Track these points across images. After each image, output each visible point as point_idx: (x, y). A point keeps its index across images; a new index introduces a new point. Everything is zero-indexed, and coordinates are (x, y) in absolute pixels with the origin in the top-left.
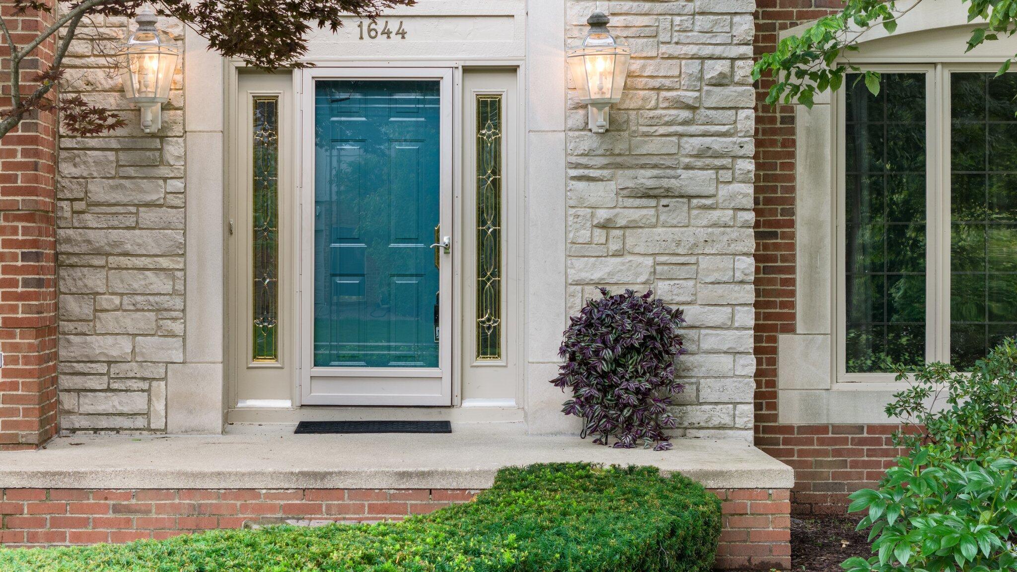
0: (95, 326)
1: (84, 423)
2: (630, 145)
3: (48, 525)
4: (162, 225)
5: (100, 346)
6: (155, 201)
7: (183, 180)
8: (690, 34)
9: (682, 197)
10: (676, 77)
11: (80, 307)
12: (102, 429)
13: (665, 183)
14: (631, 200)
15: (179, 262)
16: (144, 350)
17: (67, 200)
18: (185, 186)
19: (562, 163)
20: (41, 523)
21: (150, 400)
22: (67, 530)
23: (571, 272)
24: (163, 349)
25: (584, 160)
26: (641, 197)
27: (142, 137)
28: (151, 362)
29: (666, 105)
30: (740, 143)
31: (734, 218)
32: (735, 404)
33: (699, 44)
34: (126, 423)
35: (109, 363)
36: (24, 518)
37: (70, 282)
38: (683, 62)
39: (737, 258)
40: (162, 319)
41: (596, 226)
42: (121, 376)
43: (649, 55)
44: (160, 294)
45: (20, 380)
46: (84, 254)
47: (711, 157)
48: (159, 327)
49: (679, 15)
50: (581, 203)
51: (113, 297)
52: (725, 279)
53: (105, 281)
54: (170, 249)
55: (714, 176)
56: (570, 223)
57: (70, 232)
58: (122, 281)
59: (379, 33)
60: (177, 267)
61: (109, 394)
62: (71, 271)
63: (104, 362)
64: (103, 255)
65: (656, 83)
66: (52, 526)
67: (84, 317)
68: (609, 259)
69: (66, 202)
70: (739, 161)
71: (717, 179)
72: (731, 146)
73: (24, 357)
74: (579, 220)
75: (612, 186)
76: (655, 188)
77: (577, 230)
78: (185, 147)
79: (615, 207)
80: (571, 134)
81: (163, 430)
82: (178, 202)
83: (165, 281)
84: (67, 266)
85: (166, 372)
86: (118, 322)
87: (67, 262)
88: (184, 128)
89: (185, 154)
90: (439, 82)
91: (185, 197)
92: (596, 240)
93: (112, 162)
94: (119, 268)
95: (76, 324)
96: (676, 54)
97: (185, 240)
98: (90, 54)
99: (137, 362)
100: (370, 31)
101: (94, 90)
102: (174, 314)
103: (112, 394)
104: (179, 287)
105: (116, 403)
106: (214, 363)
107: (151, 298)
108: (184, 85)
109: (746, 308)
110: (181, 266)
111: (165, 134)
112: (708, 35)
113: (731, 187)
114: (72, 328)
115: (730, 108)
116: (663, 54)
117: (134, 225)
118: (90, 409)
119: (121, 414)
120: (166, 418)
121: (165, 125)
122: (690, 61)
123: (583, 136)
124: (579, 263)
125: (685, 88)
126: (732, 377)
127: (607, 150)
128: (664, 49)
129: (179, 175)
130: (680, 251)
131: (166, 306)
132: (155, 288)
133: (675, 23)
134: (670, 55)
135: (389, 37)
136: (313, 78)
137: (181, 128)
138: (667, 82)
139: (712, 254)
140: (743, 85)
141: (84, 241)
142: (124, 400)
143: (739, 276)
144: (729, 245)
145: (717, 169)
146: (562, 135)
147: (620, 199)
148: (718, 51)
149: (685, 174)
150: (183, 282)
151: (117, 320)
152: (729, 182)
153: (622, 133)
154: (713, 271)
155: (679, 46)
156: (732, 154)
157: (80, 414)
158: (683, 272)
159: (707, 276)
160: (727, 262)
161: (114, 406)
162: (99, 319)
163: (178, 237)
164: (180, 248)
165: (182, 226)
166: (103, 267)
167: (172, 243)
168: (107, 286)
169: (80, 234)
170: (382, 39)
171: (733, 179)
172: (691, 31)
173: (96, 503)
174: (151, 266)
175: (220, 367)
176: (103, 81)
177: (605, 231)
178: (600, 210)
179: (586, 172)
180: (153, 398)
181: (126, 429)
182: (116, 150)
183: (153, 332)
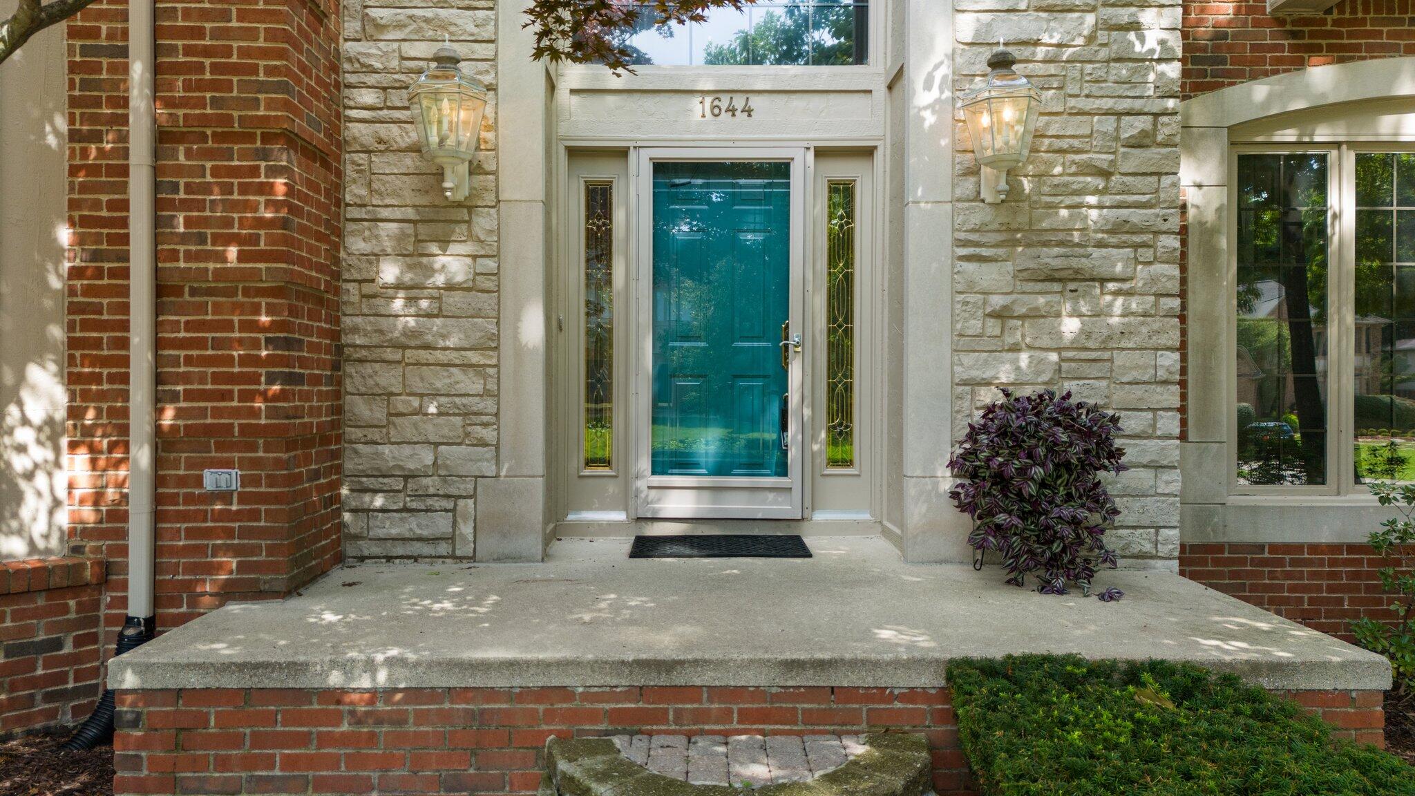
0: (388, 433)
1: (375, 550)
2: (1030, 220)
3: (248, 743)
4: (471, 312)
5: (394, 458)
6: (461, 284)
7: (496, 259)
8: (1103, 85)
9: (1093, 280)
10: (1086, 137)
11: (371, 410)
12: (397, 557)
13: (1074, 263)
14: (1031, 284)
15: (491, 357)
16: (448, 462)
17: (354, 281)
18: (499, 266)
19: (948, 240)
20: (237, 741)
21: (455, 523)
22: (277, 752)
23: (958, 369)
24: (471, 460)
25: (974, 237)
26: (1043, 281)
27: (446, 207)
28: (458, 476)
29: (1074, 169)
30: (1163, 216)
31: (1156, 305)
32: (1158, 528)
33: (1115, 97)
34: (426, 549)
35: (406, 478)
36: (210, 734)
37: (358, 379)
38: (1096, 118)
39: (1160, 353)
40: (470, 425)
41: (990, 315)
42: (420, 493)
43: (1055, 110)
44: (469, 395)
45: (263, 508)
46: (376, 347)
47: (1127, 232)
48: (467, 435)
49: (1090, 62)
50: (970, 287)
51: (411, 398)
52: (1146, 378)
53: (401, 379)
54: (482, 341)
55: (1132, 256)
56: (957, 312)
57: (359, 320)
58: (422, 379)
59: (723, 111)
60: (489, 363)
61: (404, 515)
62: (360, 367)
63: (399, 476)
64: (398, 348)
65: (1064, 144)
66: (253, 746)
67: (375, 422)
68: (1004, 354)
69: (353, 284)
70: (1162, 237)
71: (1136, 258)
72: (1153, 218)
73: (268, 476)
74: (968, 308)
75: (1009, 267)
76: (1062, 269)
77: (966, 320)
78: (499, 218)
79: (1011, 293)
80: (959, 205)
81: (471, 558)
82: (490, 285)
83: (474, 379)
84: (355, 361)
85: (475, 488)
86: (416, 429)
87: (356, 356)
88: (497, 197)
89: (499, 228)
90: (789, 164)
91: (499, 279)
92: (989, 331)
93: (409, 236)
94: (418, 364)
95: (365, 431)
96: (1087, 108)
97: (499, 331)
98: (382, 105)
99: (439, 476)
100: (713, 107)
101: (387, 150)
102: (485, 419)
103: (409, 514)
104: (492, 386)
105: (414, 526)
106: (533, 477)
107: (457, 400)
108: (497, 145)
109: (1170, 413)
110: (494, 361)
111: (474, 203)
112: (1125, 86)
113: (1152, 268)
114: (361, 435)
115: (1152, 174)
116: (1072, 108)
117: (436, 312)
118: (381, 533)
119: (420, 539)
120: (475, 543)
121: (474, 192)
122: (1104, 117)
123: (974, 208)
124: (968, 359)
125: (1097, 150)
126: (1153, 496)
127: (1001, 224)
128: (1072, 102)
129: (490, 253)
130: (1090, 344)
131: (475, 409)
132: (461, 388)
133: (1086, 72)
134: (1080, 109)
135: (734, 115)
136: (650, 159)
137: (493, 196)
138: (1076, 143)
139: (1129, 349)
140: (1167, 145)
141: (376, 331)
142: (424, 523)
143: (1162, 374)
144: (1150, 337)
145: (1136, 246)
146: (949, 207)
147: (1019, 283)
148: (1138, 104)
149: (1097, 253)
150: (496, 380)
151: (415, 425)
152: (1150, 263)
153: (1021, 204)
154: (1131, 368)
155: (1091, 100)
156: (1155, 229)
157: (370, 539)
158: (1094, 370)
159: (1123, 374)
160: (1146, 358)
161: (411, 530)
162: (394, 424)
163: (490, 327)
164: (493, 340)
165: (495, 314)
166: (399, 362)
167: (483, 334)
168: (404, 384)
169: (370, 322)
170: (725, 116)
171: (1155, 258)
172: (1105, 81)
173: (321, 710)
174: (457, 362)
175: (539, 483)
176: (399, 139)
177: (1000, 321)
178: (994, 296)
179: (978, 250)
180: (459, 520)
181: (426, 557)
182: (415, 222)
183: (459, 441)
